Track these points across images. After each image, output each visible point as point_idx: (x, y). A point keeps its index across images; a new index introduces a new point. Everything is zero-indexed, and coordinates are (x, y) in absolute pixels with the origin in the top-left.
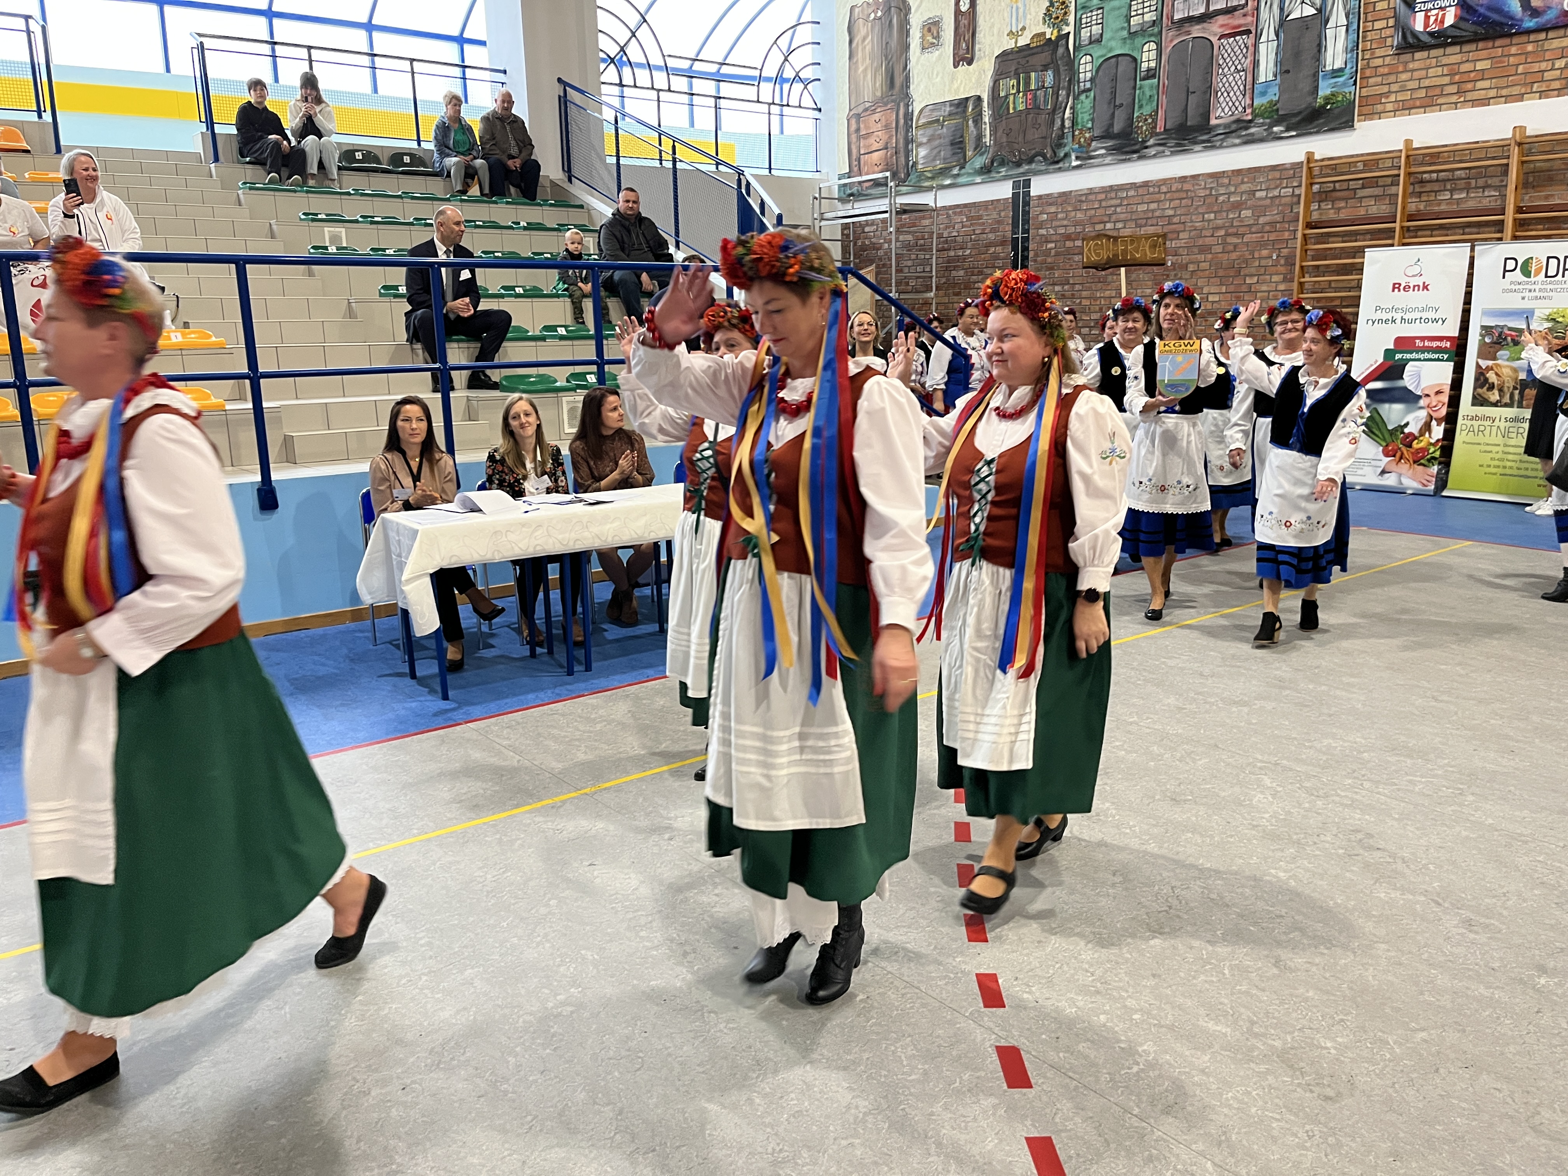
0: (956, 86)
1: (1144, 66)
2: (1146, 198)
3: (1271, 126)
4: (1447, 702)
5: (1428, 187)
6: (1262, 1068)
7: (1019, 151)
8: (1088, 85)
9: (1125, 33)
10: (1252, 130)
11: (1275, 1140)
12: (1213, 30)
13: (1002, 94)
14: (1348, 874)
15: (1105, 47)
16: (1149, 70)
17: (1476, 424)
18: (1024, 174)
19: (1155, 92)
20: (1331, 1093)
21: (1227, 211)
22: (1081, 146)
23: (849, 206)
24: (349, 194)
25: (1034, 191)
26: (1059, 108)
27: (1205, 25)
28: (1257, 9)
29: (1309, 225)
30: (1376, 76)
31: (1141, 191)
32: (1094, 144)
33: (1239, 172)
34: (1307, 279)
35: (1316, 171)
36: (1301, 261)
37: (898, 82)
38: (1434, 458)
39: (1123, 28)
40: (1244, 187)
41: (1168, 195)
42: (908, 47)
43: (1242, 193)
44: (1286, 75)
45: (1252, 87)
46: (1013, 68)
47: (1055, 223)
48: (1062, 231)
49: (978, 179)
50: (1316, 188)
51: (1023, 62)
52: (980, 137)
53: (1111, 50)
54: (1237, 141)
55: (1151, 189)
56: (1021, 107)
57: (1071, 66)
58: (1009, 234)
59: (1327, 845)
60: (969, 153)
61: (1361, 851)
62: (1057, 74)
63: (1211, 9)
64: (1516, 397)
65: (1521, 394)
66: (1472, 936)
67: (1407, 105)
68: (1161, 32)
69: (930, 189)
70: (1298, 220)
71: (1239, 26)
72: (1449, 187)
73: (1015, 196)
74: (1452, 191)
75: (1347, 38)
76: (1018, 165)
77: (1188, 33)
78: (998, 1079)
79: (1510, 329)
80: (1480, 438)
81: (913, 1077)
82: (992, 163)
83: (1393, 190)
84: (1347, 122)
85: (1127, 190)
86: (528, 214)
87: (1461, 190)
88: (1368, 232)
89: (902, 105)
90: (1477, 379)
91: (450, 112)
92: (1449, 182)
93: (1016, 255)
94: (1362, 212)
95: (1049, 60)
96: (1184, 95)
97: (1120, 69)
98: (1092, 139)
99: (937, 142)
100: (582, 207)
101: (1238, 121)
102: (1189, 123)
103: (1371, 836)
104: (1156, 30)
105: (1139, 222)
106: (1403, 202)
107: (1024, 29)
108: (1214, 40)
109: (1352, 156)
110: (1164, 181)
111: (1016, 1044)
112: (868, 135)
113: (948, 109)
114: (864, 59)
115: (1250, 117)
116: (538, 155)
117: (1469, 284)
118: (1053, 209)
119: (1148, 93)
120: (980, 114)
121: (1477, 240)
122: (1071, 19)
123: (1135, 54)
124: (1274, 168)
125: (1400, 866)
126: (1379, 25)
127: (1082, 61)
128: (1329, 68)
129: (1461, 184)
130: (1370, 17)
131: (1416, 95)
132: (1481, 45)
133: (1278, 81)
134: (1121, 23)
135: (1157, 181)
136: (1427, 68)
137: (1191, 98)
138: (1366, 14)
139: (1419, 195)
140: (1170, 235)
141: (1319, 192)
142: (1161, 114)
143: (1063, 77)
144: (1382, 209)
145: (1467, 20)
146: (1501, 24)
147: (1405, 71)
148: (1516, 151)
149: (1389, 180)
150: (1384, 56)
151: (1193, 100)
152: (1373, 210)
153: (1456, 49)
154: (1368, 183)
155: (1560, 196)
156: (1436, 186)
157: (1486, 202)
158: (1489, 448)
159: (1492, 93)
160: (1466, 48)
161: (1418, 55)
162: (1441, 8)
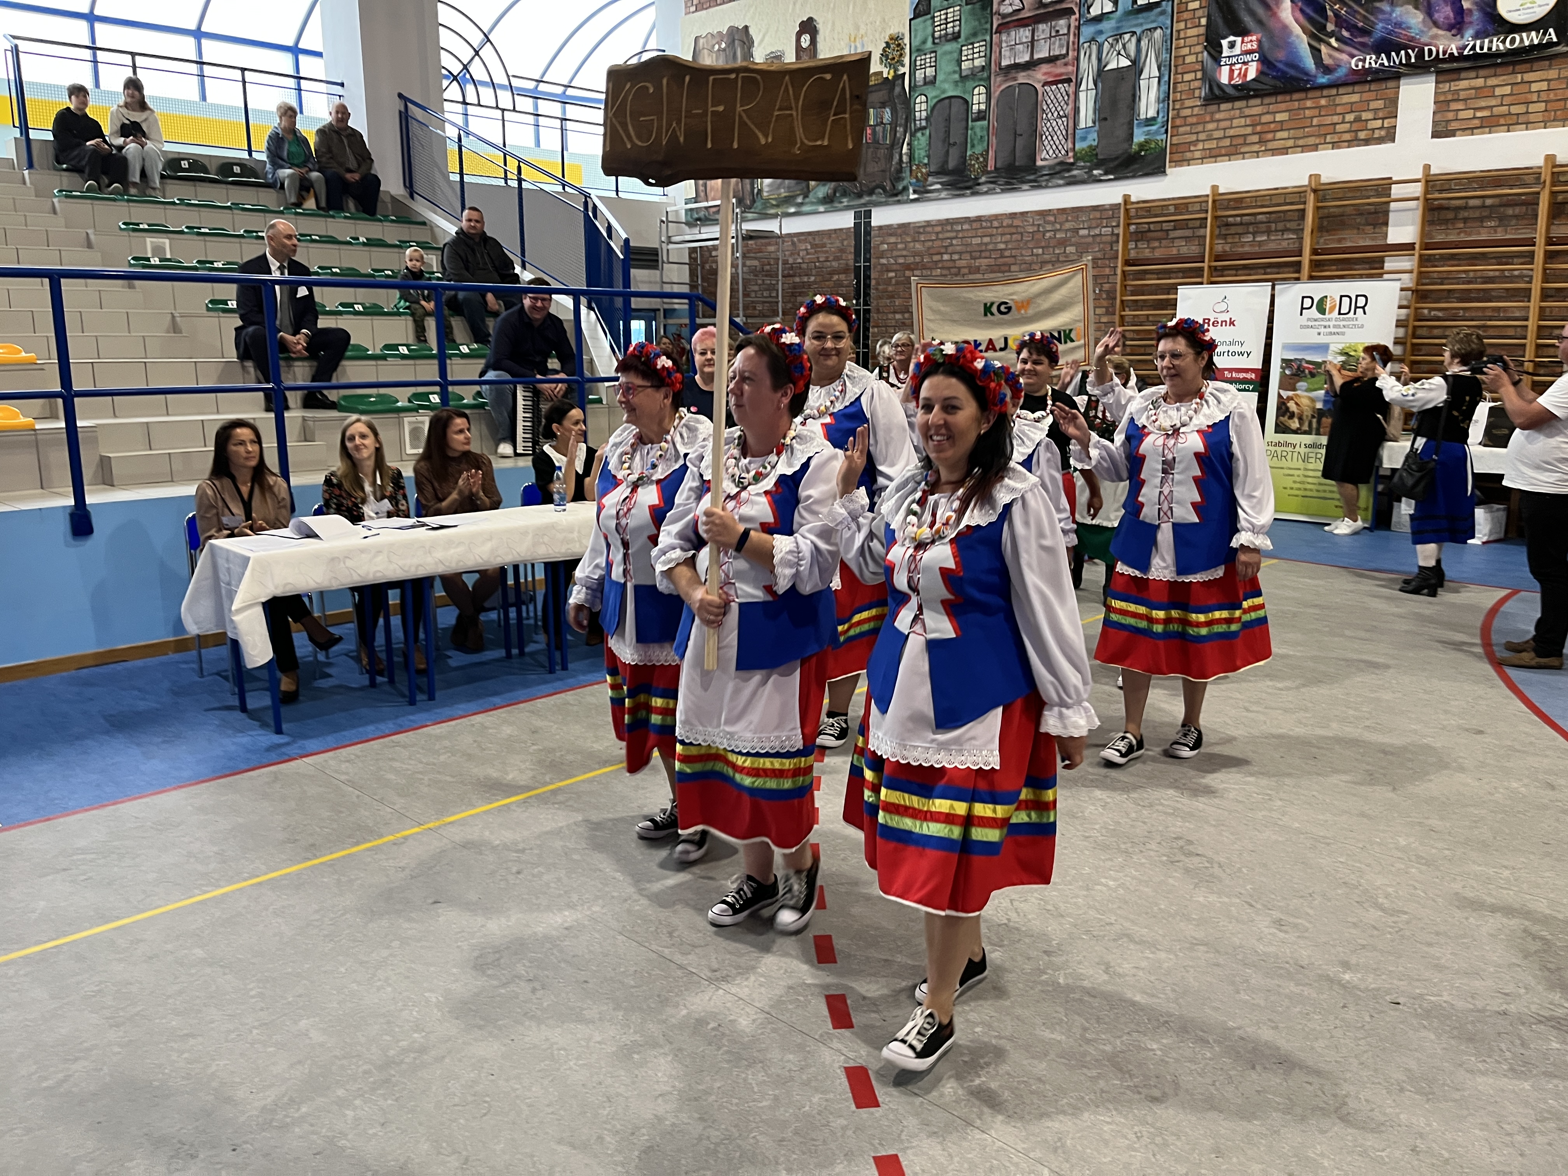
1: (975, 108)
2: (979, 232)
3: (1091, 169)
4: (1257, 712)
5: (1233, 230)
6: (1094, 1073)
7: (859, 183)
8: (924, 123)
9: (957, 76)
10: (1075, 172)
11: (1106, 1143)
12: (1038, 77)
14: (1171, 881)
15: (939, 88)
16: (979, 111)
17: (1279, 449)
18: (865, 205)
19: (985, 133)
20: (1157, 1093)
21: (1054, 247)
22: (918, 180)
23: (697, 230)
24: (174, 203)
25: (875, 222)
26: (896, 144)
27: (1030, 72)
28: (1078, 59)
29: (1127, 263)
30: (1186, 125)
31: (975, 225)
32: (930, 179)
33: (1063, 211)
34: (1127, 312)
35: (1132, 213)
36: (1122, 295)
39: (955, 72)
40: (1068, 226)
41: (1000, 230)
43: (1067, 230)
44: (1104, 123)
45: (1072, 132)
47: (895, 253)
48: (901, 261)
49: (821, 209)
50: (1133, 228)
53: (944, 92)
54: (1061, 182)
55: (984, 224)
57: (908, 105)
58: (851, 263)
59: (1152, 853)
60: (811, 184)
61: (1183, 858)
62: (894, 112)
63: (1036, 57)
64: (1314, 425)
65: (1319, 422)
66: (1281, 935)
67: (1214, 153)
68: (989, 77)
69: (775, 216)
70: (1117, 258)
71: (1061, 74)
72: (1251, 230)
73: (857, 225)
75: (1159, 89)
76: (859, 196)
77: (1015, 79)
78: (846, 1100)
79: (1308, 362)
80: (1284, 464)
81: (764, 1103)
82: (835, 193)
83: (1201, 232)
84: (1159, 168)
85: (962, 224)
86: (364, 230)
87: (1263, 232)
88: (1179, 270)
90: (1278, 409)
91: (285, 122)
92: (1252, 225)
93: (858, 283)
94: (1174, 251)
95: (886, 98)
96: (1012, 138)
97: (954, 110)
98: (929, 174)
100: (424, 224)
101: (1062, 163)
102: (1017, 164)
103: (1190, 842)
105: (974, 254)
106: (1211, 243)
108: (1038, 86)
109: (1164, 200)
110: (996, 217)
111: (864, 1064)
115: (1072, 160)
117: (1271, 320)
119: (979, 134)
121: (1276, 279)
122: (907, 60)
123: (966, 97)
124: (1095, 208)
125: (1216, 870)
126: (1188, 77)
127: (918, 101)
128: (1143, 116)
129: (1263, 227)
130: (1180, 70)
131: (1221, 144)
132: (1280, 98)
133: (1097, 128)
134: (954, 67)
135: (990, 216)
136: (1231, 119)
137: (1019, 139)
138: (1176, 66)
139: (1225, 237)
140: (1003, 268)
141: (1136, 232)
142: (991, 154)
143: (900, 114)
144: (1192, 249)
145: (1267, 75)
146: (1298, 80)
147: (1212, 121)
148: (1311, 197)
149: (1198, 223)
150: (1192, 106)
151: (1020, 142)
152: (1184, 250)
153: (1258, 101)
154: (1179, 225)
155: (1353, 239)
156: (1240, 230)
157: (1285, 244)
158: (1291, 472)
159: (1290, 143)
160: (1267, 100)
161: (1223, 106)
162: (1244, 63)
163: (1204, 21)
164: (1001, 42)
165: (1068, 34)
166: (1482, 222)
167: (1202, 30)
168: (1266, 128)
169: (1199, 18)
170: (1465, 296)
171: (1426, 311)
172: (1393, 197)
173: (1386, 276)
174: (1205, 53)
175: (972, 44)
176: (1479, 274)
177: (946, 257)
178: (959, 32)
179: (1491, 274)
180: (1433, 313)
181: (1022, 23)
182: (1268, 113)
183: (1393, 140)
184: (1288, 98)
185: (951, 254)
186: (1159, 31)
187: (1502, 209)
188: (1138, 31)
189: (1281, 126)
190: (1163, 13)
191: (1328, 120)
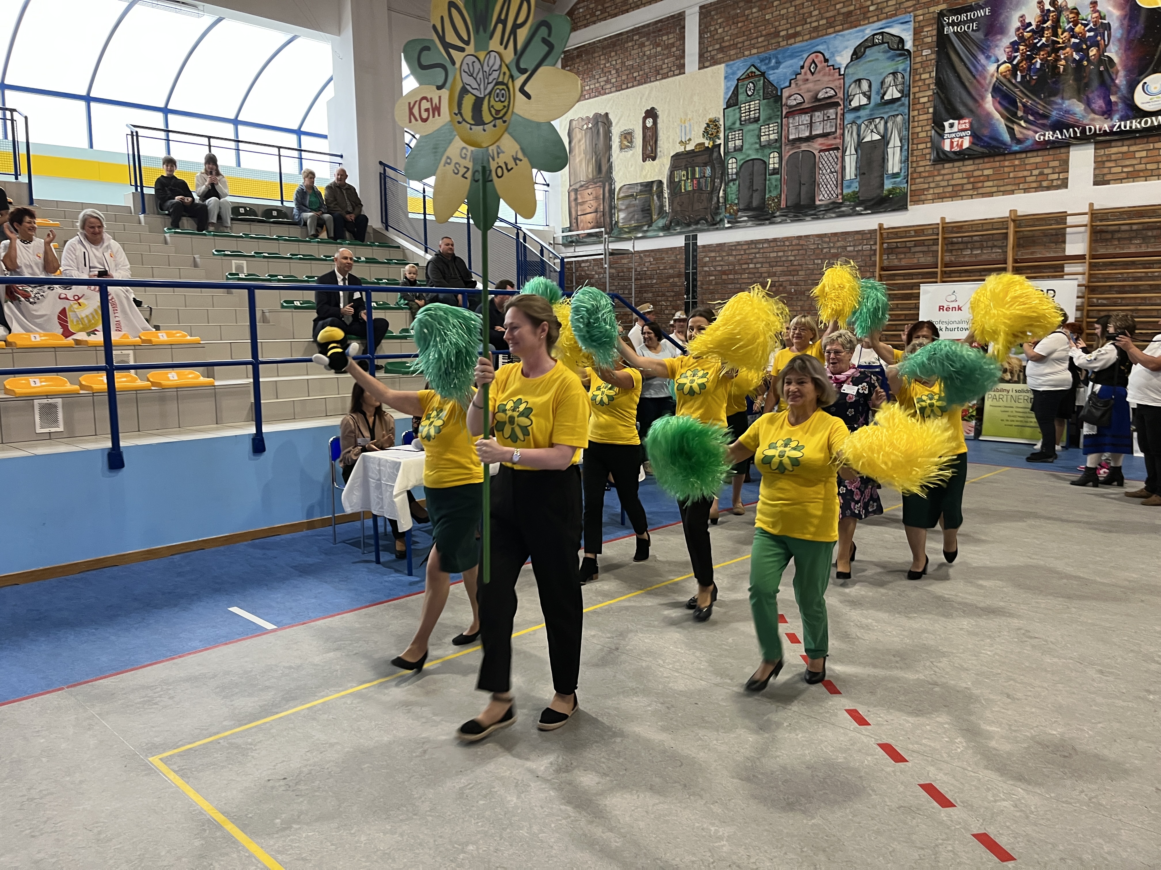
0: (644, 173)
1: (771, 166)
2: (775, 249)
3: (855, 207)
5: (956, 247)
7: (689, 217)
8: (734, 177)
9: (757, 146)
10: (843, 209)
12: (815, 146)
13: (676, 180)
15: (745, 154)
16: (774, 169)
17: (997, 394)
18: (692, 231)
19: (779, 183)
20: (1065, 755)
22: (731, 214)
23: (572, 249)
24: (241, 237)
25: (700, 243)
26: (715, 190)
27: (810, 143)
28: (843, 134)
29: (882, 269)
30: (920, 178)
31: (772, 244)
32: (740, 214)
33: (835, 234)
35: (885, 235)
37: (604, 169)
38: (973, 416)
39: (756, 143)
40: (839, 244)
41: (790, 248)
42: (610, 147)
43: (838, 247)
44: (863, 176)
45: (841, 182)
46: (683, 164)
47: (714, 264)
48: (719, 268)
49: (661, 234)
50: (885, 245)
51: (690, 160)
52: (662, 206)
53: (748, 156)
54: (834, 215)
55: (779, 244)
56: (689, 189)
57: (723, 164)
58: (683, 270)
60: (655, 217)
62: (713, 169)
63: (813, 133)
64: (1021, 377)
65: (1024, 375)
67: (941, 196)
68: (781, 146)
69: (630, 239)
70: (875, 266)
71: (832, 145)
72: (969, 247)
73: (687, 245)
74: (972, 249)
75: (901, 155)
76: (689, 225)
77: (799, 148)
78: (886, 759)
80: (1001, 403)
82: (671, 223)
83: (934, 248)
84: (903, 206)
85: (763, 243)
86: (364, 252)
87: (977, 248)
88: (920, 274)
89: (607, 184)
91: (307, 182)
92: (969, 244)
93: (688, 283)
94: (915, 261)
95: (707, 160)
96: (798, 186)
97: (755, 168)
98: (739, 210)
99: (632, 209)
100: (398, 247)
101: (834, 203)
102: (802, 203)
104: (778, 145)
105: (772, 264)
106: (941, 255)
107: (690, 140)
108: (816, 152)
109: (907, 227)
110: (787, 239)
111: (889, 742)
112: (583, 203)
113: (639, 188)
114: (580, 154)
115: (841, 201)
116: (365, 211)
118: (713, 254)
119: (774, 183)
120: (662, 192)
122: (722, 135)
123: (764, 159)
124: (857, 233)
126: (921, 146)
127: (730, 162)
128: (890, 172)
129: (978, 245)
130: (915, 142)
131: (946, 190)
132: (986, 160)
133: (858, 179)
134: (755, 140)
135: (783, 238)
136: (953, 174)
137: (803, 187)
138: (912, 139)
139: (951, 251)
140: (793, 273)
141: (888, 248)
142: (783, 196)
143: (717, 171)
144: (928, 259)
145: (977, 145)
146: (998, 148)
147: (939, 175)
148: (1012, 225)
149: (931, 242)
150: (925, 165)
151: (804, 189)
152: (922, 260)
153: (971, 162)
154: (917, 244)
155: (1041, 252)
156: (961, 246)
157: (994, 256)
158: (1007, 409)
159: (995, 189)
160: (977, 161)
161: (947, 165)
162: (961, 137)
163: (931, 110)
164: (788, 124)
165: (836, 119)
166: (1131, 240)
167: (930, 116)
168: (977, 180)
169: (928, 108)
170: (1122, 290)
171: (1095, 300)
172: (1068, 224)
173: (1066, 277)
174: (933, 132)
175: (768, 125)
176: (1130, 275)
177: (751, 266)
178: (759, 117)
179: (1139, 275)
180: (1100, 301)
181: (804, 111)
182: (978, 170)
183: (1066, 187)
184: (992, 160)
185: (755, 264)
186: (900, 116)
187: (1144, 232)
188: (886, 116)
189: (988, 178)
190: (903, 105)
191: (1021, 174)
